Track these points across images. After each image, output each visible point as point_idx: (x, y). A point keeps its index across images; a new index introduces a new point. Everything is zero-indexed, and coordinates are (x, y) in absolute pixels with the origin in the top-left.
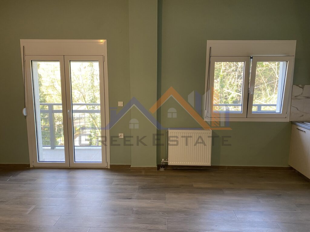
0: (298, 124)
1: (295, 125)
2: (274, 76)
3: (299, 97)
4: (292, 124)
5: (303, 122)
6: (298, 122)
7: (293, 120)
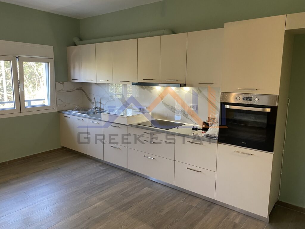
0: (64, 112)
1: (61, 113)
2: (34, 73)
3: (61, 92)
4: (59, 113)
5: (67, 111)
6: (63, 111)
7: (59, 110)
